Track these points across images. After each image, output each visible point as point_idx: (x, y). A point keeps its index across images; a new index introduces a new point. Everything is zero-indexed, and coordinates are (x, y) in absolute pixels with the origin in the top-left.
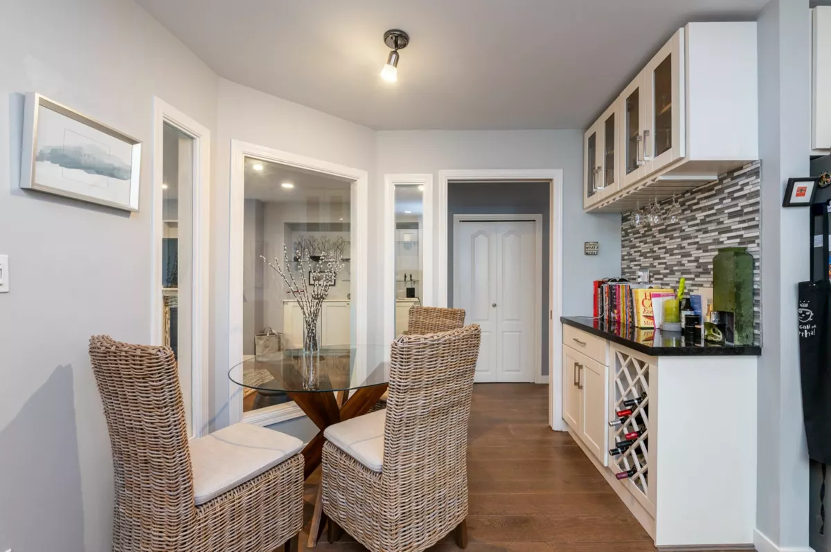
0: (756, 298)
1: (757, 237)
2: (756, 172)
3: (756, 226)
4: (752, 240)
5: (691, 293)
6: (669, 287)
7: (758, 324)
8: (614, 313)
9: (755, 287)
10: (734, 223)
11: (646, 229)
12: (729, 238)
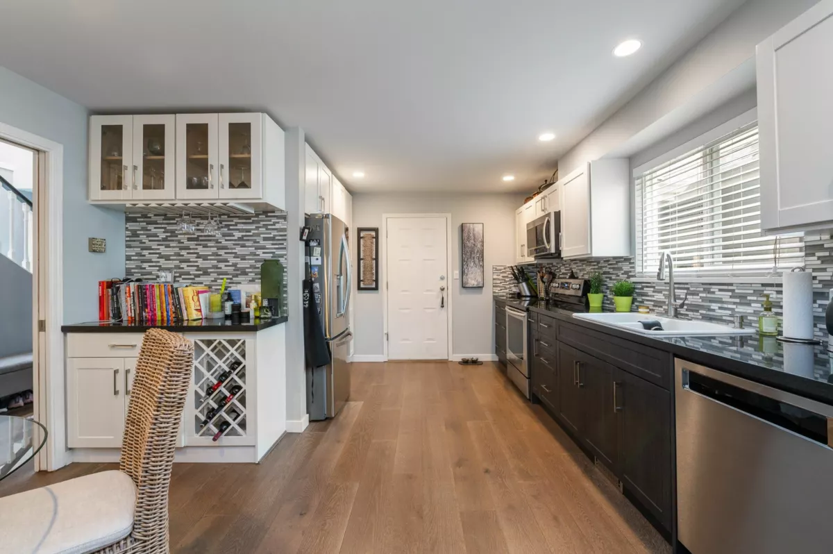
0: (285, 289)
1: (286, 255)
2: (285, 218)
3: (285, 248)
4: (282, 256)
5: (229, 289)
6: (203, 285)
7: (286, 304)
8: (145, 312)
9: (284, 283)
10: (268, 244)
11: (169, 234)
12: (264, 253)
